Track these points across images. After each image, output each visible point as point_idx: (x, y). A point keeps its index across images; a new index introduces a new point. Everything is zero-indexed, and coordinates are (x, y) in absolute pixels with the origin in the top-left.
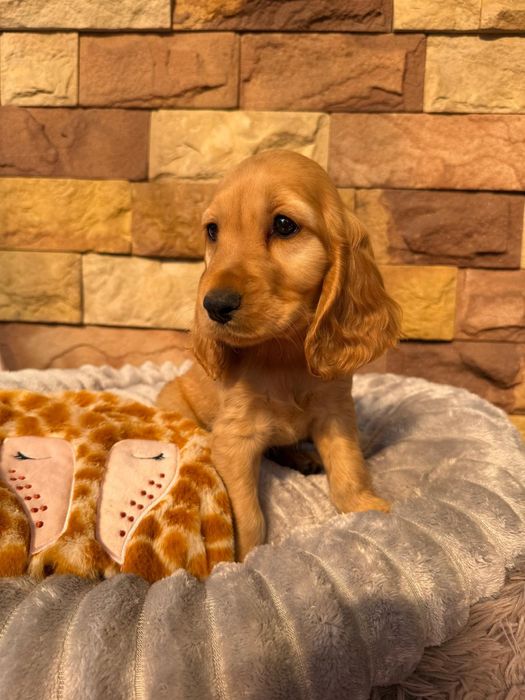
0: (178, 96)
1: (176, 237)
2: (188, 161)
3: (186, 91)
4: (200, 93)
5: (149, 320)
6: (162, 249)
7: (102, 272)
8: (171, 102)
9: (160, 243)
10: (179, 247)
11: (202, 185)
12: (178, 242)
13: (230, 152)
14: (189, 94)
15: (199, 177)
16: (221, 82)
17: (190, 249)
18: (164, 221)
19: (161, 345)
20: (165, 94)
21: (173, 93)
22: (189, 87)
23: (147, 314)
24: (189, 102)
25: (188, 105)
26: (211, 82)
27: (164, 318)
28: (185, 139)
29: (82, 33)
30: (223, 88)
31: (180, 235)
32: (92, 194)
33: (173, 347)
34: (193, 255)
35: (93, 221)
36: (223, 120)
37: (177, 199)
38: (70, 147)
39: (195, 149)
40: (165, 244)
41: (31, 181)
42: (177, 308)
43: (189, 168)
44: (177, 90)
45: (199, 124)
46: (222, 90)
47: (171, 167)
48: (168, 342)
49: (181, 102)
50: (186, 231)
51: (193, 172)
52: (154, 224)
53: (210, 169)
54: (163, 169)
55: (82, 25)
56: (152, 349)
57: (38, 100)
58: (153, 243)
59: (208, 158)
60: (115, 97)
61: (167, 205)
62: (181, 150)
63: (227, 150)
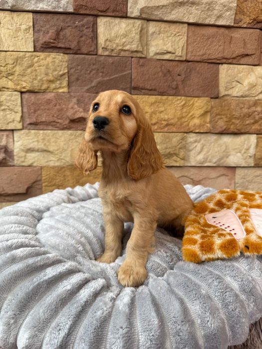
0: (233, 58)
1: (231, 124)
2: (237, 90)
3: (237, 56)
4: (243, 57)
5: (215, 163)
6: (225, 130)
7: (195, 142)
8: (230, 61)
9: (225, 127)
11: (243, 100)
12: (232, 127)
13: (255, 86)
14: (239, 57)
15: (242, 96)
16: (253, 53)
17: (237, 129)
18: (227, 117)
19: (218, 174)
20: (229, 57)
21: (232, 57)
22: (240, 54)
23: (214, 160)
24: (238, 61)
25: (238, 63)
26: (249, 52)
27: (222, 161)
28: (236, 79)
29: (189, 24)
30: (254, 55)
31: (233, 123)
32: (193, 104)
33: (224, 175)
34: (239, 132)
35: (193, 117)
36: (253, 71)
37: (232, 107)
38: (183, 81)
39: (241, 84)
40: (227, 127)
41: (164, 97)
42: (227, 157)
43: (238, 92)
44: (234, 56)
45: (242, 72)
46: (253, 57)
47: (230, 92)
48: (221, 173)
49: (234, 61)
50: (237, 122)
51: (240, 94)
52: (221, 118)
53: (247, 93)
54: (227, 93)
55: (191, 21)
56: (214, 177)
57: (167, 57)
58: (221, 127)
59: (247, 88)
60: (205, 57)
61: (228, 110)
62: (234, 84)
63: (255, 84)
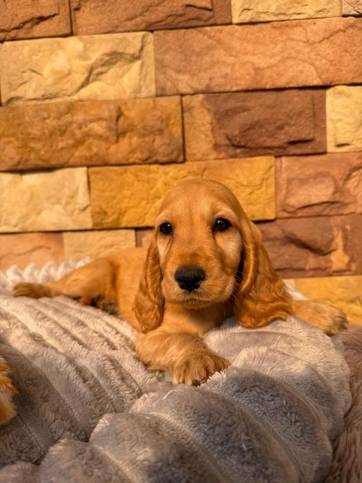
0: (17, 28)
1: (30, 151)
2: (33, 86)
3: (24, 23)
4: (38, 23)
5: (16, 226)
6: (19, 163)
8: (13, 34)
9: (17, 158)
10: (33, 160)
11: (48, 104)
12: (32, 156)
13: (69, 74)
14: (28, 25)
15: (45, 98)
16: (54, 12)
17: (43, 160)
18: (18, 139)
19: (29, 247)
20: (6, 27)
21: (12, 27)
22: (26, 19)
23: (14, 221)
24: (28, 33)
25: (29, 36)
26: (45, 13)
27: (28, 222)
28: (28, 66)
30: (56, 17)
31: (32, 149)
33: (40, 247)
34: (46, 165)
36: (60, 47)
37: (27, 118)
39: (38, 74)
40: (22, 158)
42: (39, 213)
43: (35, 91)
44: (16, 23)
45: (39, 51)
46: (56, 19)
47: (20, 92)
48: (36, 244)
49: (21, 33)
50: (38, 146)
51: (38, 94)
52: (10, 142)
53: (53, 90)
54: (13, 94)
56: (23, 250)
58: (11, 159)
59: (50, 80)
61: (19, 125)
62: (27, 75)
63: (66, 72)
